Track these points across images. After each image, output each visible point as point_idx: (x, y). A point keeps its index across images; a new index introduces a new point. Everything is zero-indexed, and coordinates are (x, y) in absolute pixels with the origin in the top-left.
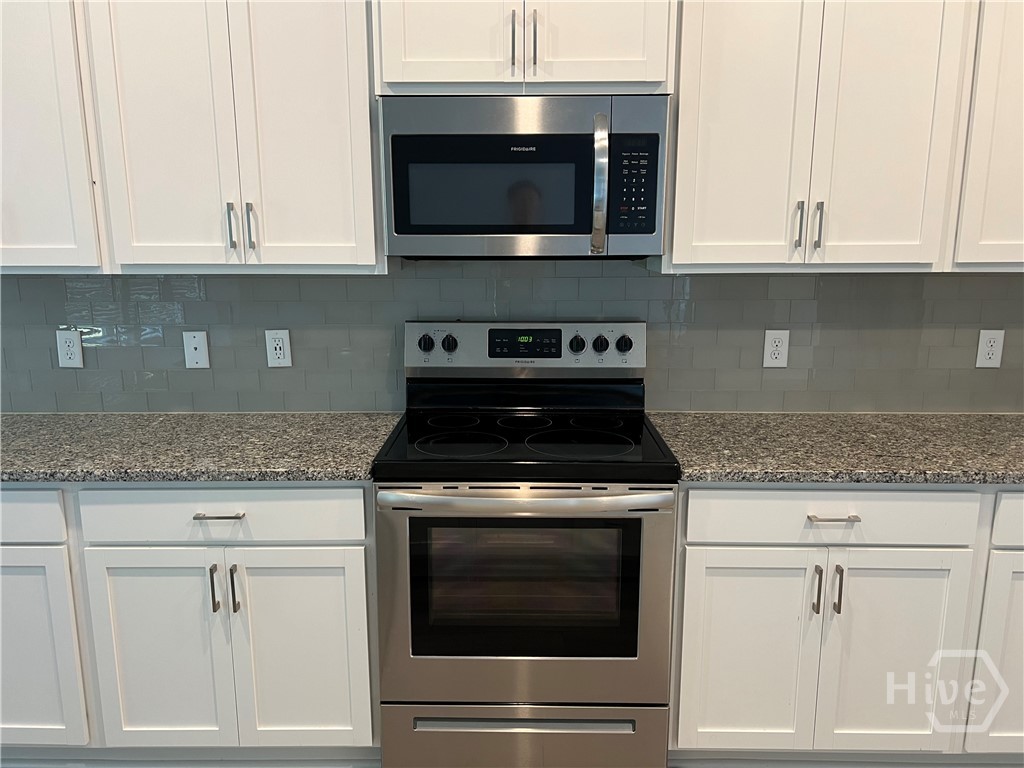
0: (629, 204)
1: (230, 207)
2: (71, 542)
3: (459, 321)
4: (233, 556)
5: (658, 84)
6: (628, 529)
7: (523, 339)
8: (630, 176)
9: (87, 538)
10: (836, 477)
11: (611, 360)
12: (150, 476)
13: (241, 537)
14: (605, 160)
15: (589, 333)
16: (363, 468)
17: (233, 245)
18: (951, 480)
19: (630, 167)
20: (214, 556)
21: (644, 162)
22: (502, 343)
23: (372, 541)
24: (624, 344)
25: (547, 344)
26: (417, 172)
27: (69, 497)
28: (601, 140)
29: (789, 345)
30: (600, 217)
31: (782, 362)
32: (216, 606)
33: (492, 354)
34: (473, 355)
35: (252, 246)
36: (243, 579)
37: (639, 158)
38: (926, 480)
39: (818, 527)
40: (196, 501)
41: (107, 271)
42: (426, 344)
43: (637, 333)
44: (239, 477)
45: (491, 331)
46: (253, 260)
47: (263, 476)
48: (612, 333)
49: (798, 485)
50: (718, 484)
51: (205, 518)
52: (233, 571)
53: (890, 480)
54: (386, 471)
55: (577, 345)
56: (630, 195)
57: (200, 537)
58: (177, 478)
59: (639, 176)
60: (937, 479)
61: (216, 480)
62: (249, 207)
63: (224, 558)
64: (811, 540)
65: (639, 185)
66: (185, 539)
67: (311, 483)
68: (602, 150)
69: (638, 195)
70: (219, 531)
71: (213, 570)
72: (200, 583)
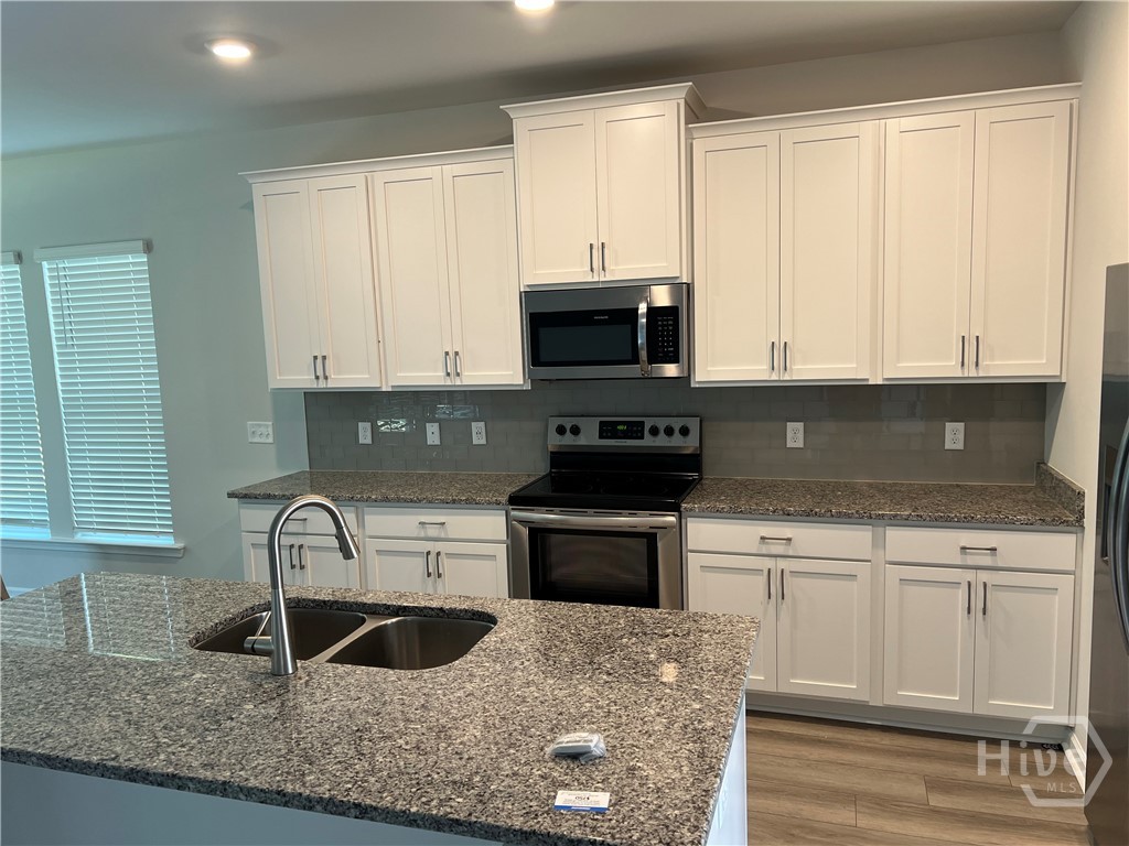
0: (663, 347)
1: (447, 353)
2: (360, 536)
3: (582, 416)
4: (439, 547)
5: (677, 278)
6: (650, 538)
7: (620, 427)
8: (663, 331)
9: (368, 533)
10: (774, 512)
11: (676, 440)
12: (399, 500)
13: (443, 536)
14: (644, 320)
15: (662, 423)
16: (504, 499)
17: (448, 374)
18: (849, 516)
19: (663, 326)
20: (429, 546)
21: (670, 322)
22: (607, 430)
23: (509, 542)
24: (685, 431)
25: (635, 430)
26: (543, 331)
27: (360, 510)
28: (643, 308)
29: (805, 432)
30: (643, 354)
31: (800, 444)
32: (429, 575)
33: (601, 437)
34: (589, 437)
35: (458, 375)
36: (443, 560)
37: (667, 320)
38: (832, 516)
39: (768, 543)
40: (421, 514)
41: (384, 389)
42: (561, 430)
43: (693, 424)
44: (443, 501)
45: (601, 422)
46: (458, 383)
47: (454, 501)
48: (677, 424)
49: (750, 516)
50: (702, 514)
51: (424, 523)
52: (438, 554)
53: (809, 516)
54: (517, 500)
55: (654, 431)
56: (663, 341)
57: (422, 535)
58: (411, 501)
59: (668, 331)
60: (840, 514)
61: (431, 503)
62: (457, 353)
63: (434, 547)
64: (764, 552)
65: (668, 336)
66: (415, 535)
67: (479, 506)
68: (642, 314)
69: (668, 342)
70: (432, 532)
71: (428, 553)
72: (421, 561)
